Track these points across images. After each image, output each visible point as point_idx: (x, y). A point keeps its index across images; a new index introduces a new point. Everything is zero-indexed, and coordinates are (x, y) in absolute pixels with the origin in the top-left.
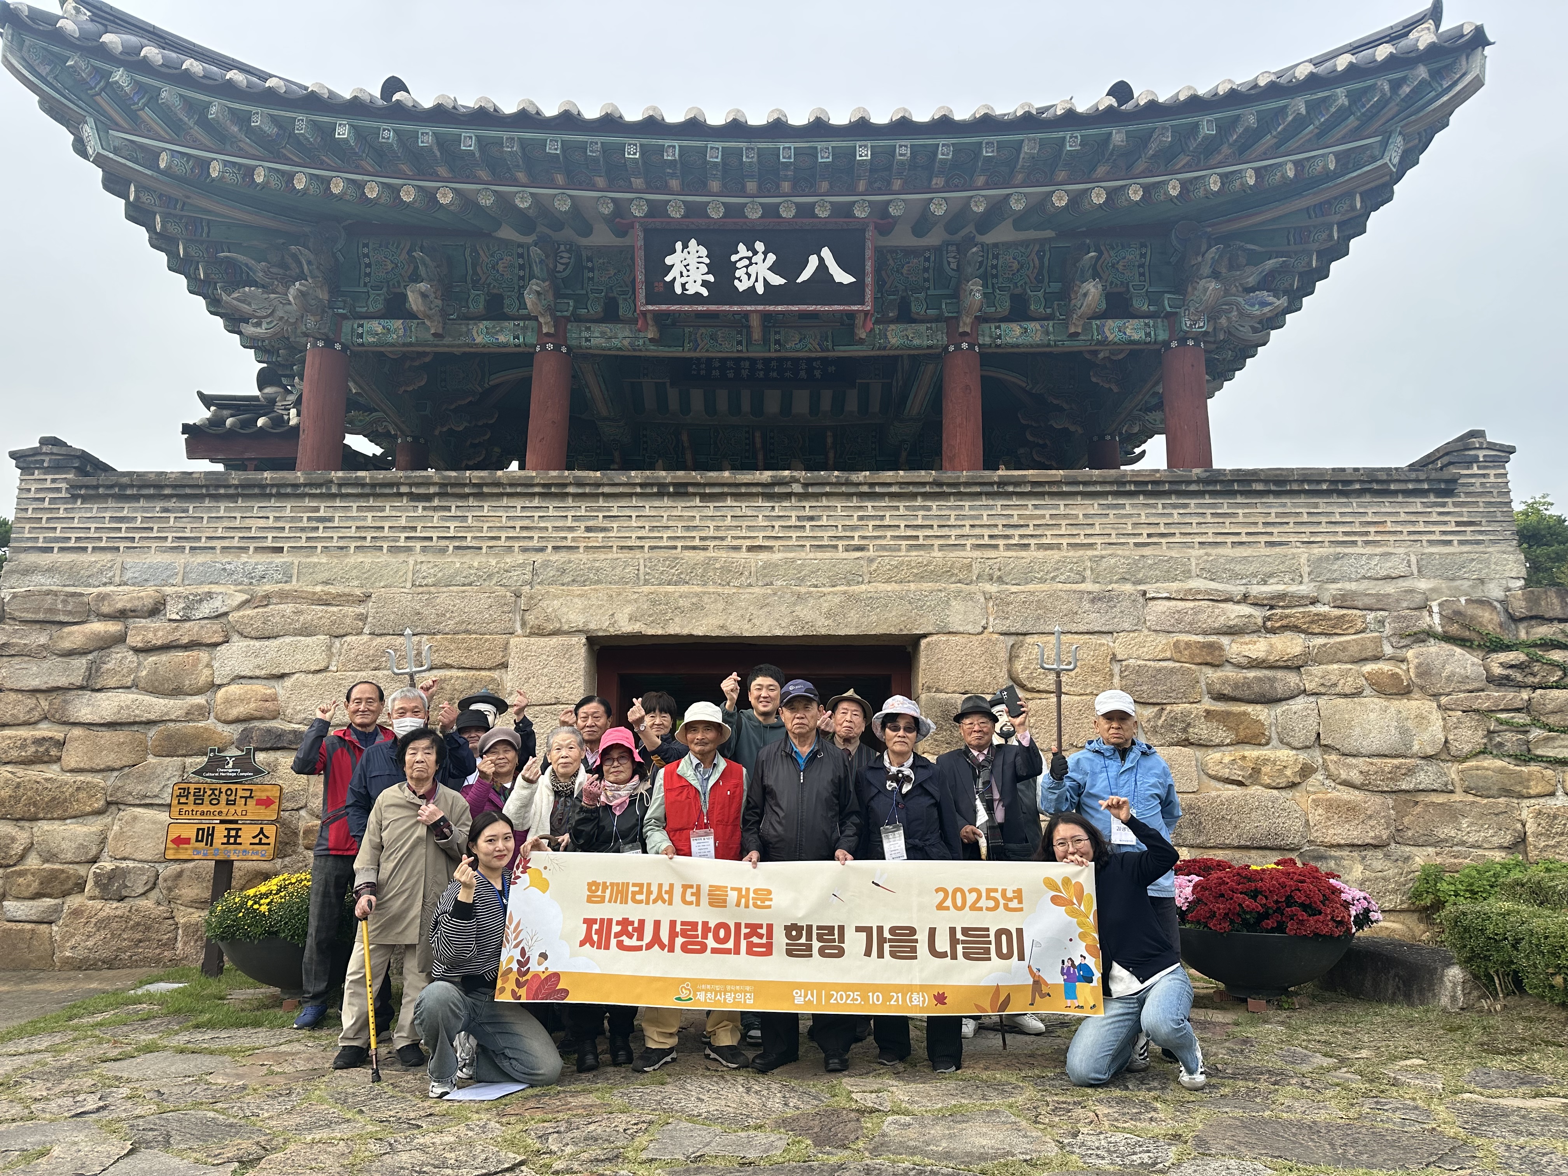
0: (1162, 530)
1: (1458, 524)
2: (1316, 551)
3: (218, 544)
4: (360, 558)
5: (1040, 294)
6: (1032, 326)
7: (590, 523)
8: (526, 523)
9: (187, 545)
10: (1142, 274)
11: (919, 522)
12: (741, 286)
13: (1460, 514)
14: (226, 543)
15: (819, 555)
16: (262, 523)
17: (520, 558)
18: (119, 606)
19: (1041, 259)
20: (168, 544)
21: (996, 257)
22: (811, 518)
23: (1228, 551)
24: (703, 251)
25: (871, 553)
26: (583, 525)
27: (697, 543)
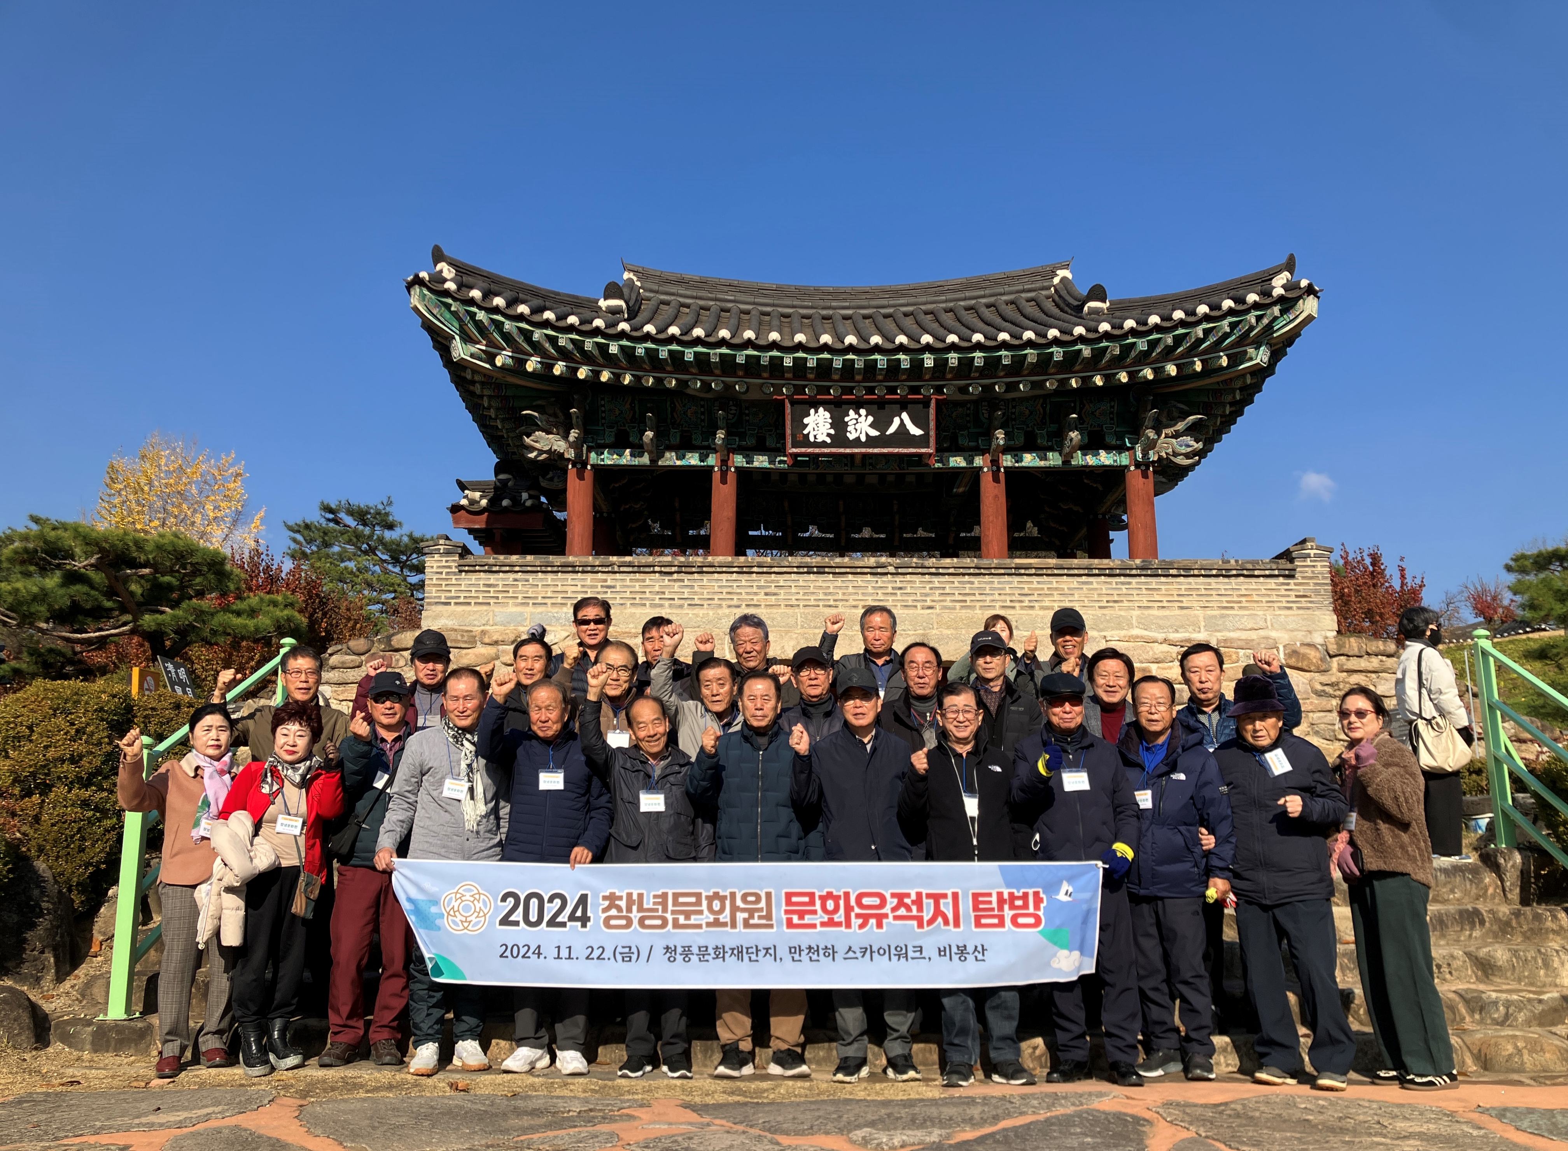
0: (1116, 598)
1: (1297, 596)
2: (1209, 612)
3: (549, 601)
4: (633, 610)
5: (1044, 432)
7: (768, 590)
8: (729, 590)
9: (531, 602)
10: (1112, 419)
11: (967, 591)
12: (852, 436)
13: (1298, 590)
14: (553, 601)
15: (906, 611)
16: (574, 589)
17: (727, 611)
18: (495, 638)
19: (1044, 409)
20: (519, 601)
21: (1014, 407)
22: (900, 588)
23: (1155, 612)
24: (828, 415)
25: (938, 611)
26: (763, 591)
27: (832, 603)
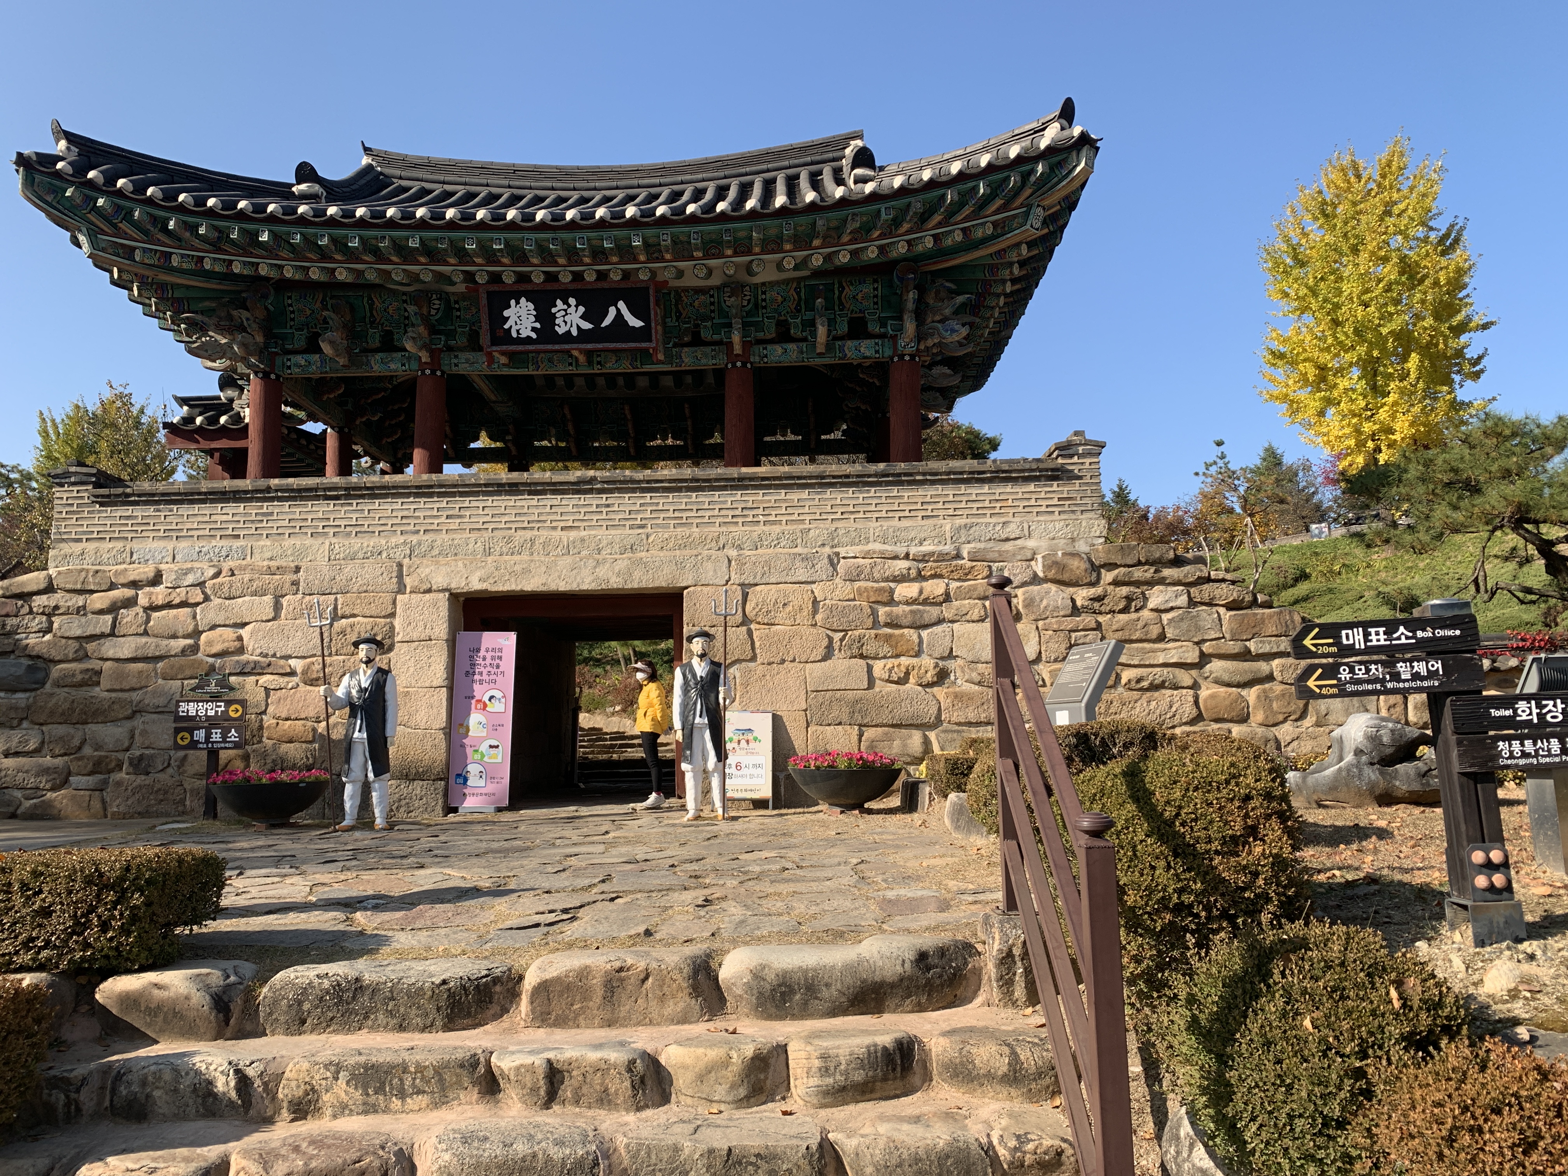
0: (851, 509)
1: (1059, 499)
3: (195, 534)
4: (292, 541)
5: (798, 321)
6: (792, 346)
7: (450, 513)
8: (405, 513)
9: (174, 535)
10: (876, 303)
11: (683, 507)
12: (561, 330)
13: (1062, 492)
14: (200, 533)
15: (613, 532)
16: (225, 518)
17: (402, 539)
18: (132, 578)
19: (798, 294)
20: (161, 534)
21: (764, 293)
22: (608, 506)
23: (895, 523)
24: (531, 306)
25: (649, 530)
26: (445, 514)
27: (526, 525)
